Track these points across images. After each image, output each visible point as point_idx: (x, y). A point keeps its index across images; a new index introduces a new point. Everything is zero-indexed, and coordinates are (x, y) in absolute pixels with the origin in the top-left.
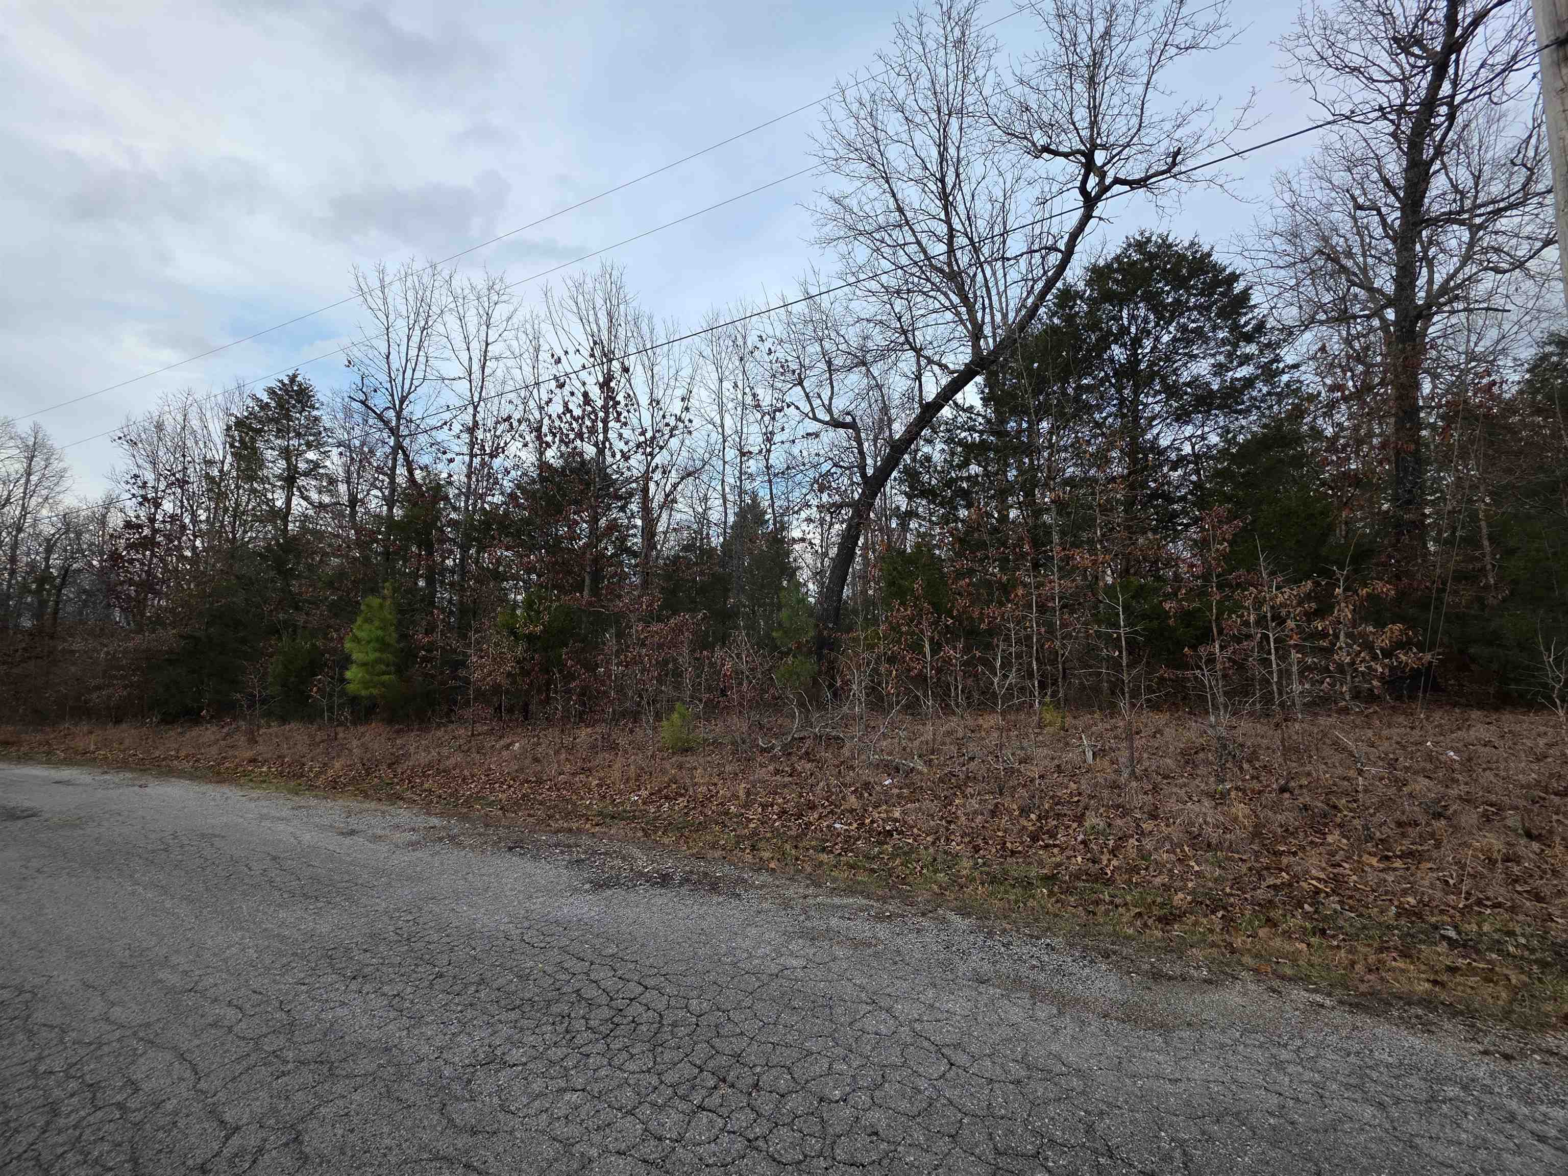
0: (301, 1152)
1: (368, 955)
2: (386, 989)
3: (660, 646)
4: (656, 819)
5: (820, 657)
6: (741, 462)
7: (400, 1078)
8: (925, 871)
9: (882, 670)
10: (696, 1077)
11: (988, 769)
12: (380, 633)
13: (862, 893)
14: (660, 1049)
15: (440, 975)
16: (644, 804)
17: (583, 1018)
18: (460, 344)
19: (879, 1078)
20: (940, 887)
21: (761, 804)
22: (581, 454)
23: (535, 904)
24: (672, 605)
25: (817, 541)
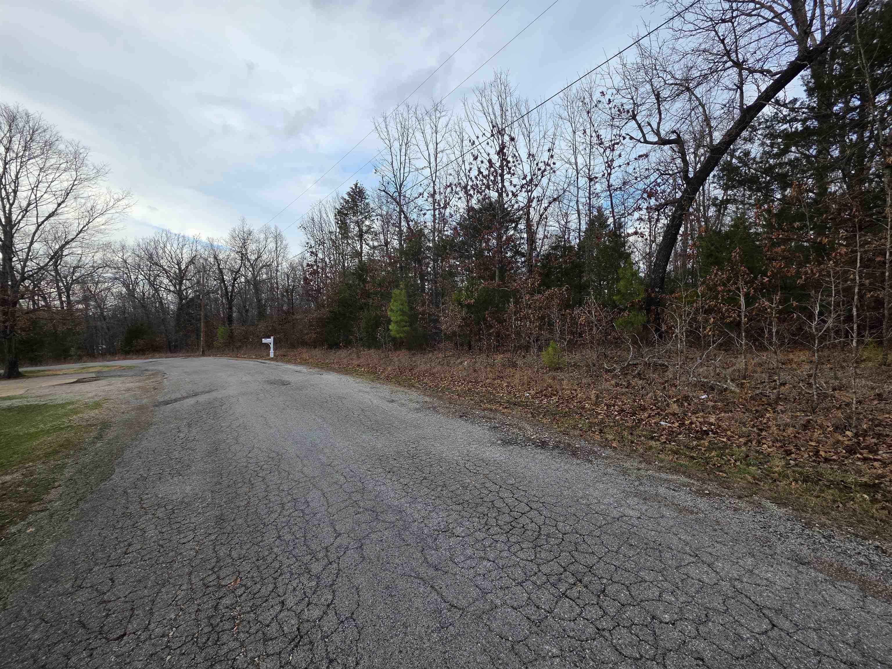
0: (362, 554)
1: (396, 462)
2: (402, 480)
3: (540, 308)
4: (539, 407)
5: (649, 311)
6: (590, 186)
7: (405, 529)
8: (738, 463)
9: (700, 318)
10: (561, 574)
11: (800, 393)
12: (401, 307)
13: (684, 473)
14: (539, 549)
15: (425, 478)
16: (532, 398)
17: (495, 518)
18: (423, 147)
19: (703, 616)
20: (754, 478)
21: (606, 405)
22: (489, 198)
23: (472, 448)
24: (546, 283)
25: (647, 234)
